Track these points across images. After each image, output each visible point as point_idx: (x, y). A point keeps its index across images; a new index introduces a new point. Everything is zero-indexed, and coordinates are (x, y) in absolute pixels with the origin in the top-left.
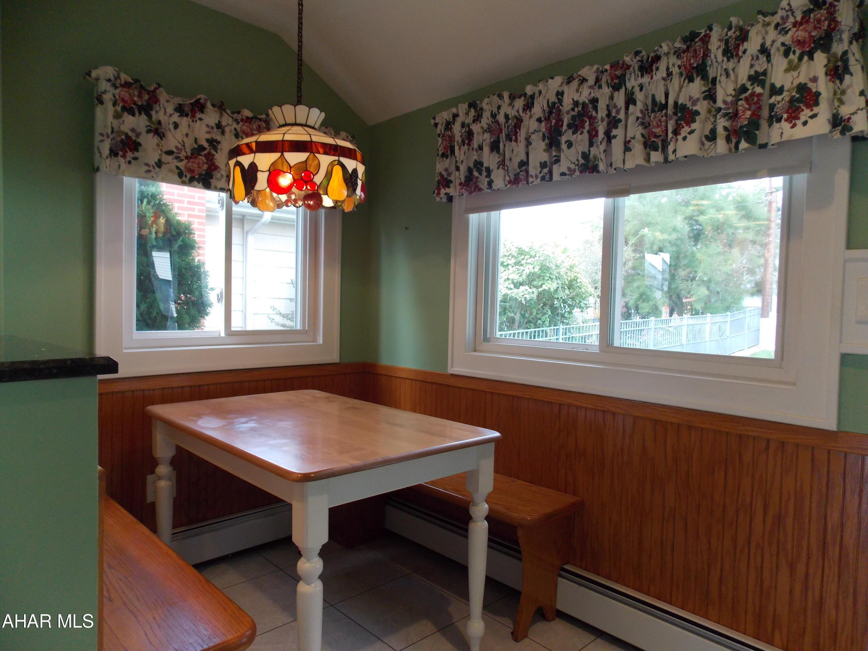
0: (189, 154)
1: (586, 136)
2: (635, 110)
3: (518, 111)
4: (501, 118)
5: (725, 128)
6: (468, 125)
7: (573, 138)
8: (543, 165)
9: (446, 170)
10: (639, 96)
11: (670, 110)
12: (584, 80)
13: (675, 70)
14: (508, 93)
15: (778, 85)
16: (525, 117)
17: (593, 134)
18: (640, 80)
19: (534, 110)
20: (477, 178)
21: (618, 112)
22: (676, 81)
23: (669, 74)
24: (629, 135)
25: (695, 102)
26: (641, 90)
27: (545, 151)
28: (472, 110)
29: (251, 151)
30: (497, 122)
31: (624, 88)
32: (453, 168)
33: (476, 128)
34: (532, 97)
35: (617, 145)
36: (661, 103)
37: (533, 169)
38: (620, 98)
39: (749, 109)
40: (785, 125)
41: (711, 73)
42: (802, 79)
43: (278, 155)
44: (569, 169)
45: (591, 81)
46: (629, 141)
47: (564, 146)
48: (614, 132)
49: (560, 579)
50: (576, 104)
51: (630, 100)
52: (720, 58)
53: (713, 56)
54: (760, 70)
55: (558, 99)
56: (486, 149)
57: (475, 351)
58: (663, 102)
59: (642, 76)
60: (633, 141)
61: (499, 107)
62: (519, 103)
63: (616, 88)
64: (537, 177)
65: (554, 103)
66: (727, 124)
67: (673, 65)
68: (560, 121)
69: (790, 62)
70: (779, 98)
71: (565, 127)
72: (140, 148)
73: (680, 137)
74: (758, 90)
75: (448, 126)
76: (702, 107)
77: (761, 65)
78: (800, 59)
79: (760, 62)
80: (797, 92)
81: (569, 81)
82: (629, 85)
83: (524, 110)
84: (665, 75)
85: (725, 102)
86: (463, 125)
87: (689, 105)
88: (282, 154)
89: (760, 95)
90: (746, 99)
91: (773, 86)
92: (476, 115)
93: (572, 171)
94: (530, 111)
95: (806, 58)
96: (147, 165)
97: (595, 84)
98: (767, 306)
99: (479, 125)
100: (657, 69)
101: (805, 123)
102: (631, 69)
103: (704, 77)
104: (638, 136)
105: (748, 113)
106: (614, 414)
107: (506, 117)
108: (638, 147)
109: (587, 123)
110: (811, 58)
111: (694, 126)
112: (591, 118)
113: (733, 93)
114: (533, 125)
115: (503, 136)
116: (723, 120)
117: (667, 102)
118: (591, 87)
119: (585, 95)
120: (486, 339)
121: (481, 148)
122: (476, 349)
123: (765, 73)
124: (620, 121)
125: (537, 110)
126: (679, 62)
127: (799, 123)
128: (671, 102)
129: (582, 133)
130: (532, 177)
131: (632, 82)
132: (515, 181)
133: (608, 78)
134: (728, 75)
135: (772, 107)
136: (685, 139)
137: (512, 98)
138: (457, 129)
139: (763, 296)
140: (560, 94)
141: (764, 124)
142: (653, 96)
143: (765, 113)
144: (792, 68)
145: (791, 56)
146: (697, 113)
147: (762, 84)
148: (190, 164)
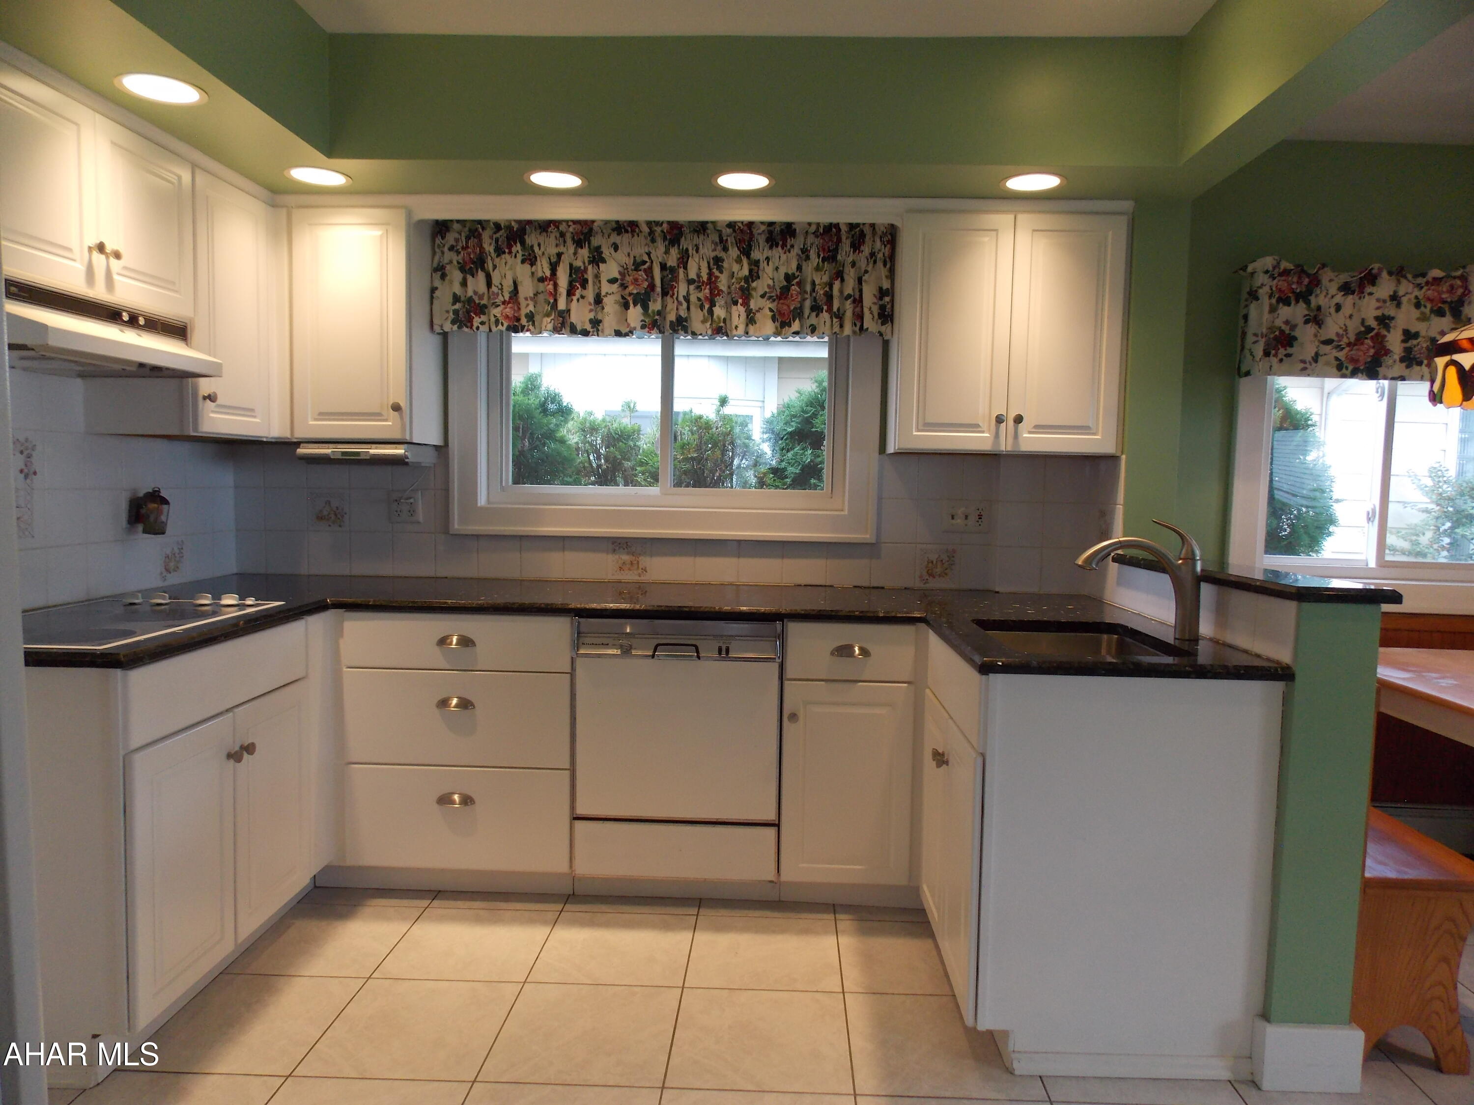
0: (1353, 340)
72: (1295, 344)
96: (1303, 360)
148: (1353, 352)
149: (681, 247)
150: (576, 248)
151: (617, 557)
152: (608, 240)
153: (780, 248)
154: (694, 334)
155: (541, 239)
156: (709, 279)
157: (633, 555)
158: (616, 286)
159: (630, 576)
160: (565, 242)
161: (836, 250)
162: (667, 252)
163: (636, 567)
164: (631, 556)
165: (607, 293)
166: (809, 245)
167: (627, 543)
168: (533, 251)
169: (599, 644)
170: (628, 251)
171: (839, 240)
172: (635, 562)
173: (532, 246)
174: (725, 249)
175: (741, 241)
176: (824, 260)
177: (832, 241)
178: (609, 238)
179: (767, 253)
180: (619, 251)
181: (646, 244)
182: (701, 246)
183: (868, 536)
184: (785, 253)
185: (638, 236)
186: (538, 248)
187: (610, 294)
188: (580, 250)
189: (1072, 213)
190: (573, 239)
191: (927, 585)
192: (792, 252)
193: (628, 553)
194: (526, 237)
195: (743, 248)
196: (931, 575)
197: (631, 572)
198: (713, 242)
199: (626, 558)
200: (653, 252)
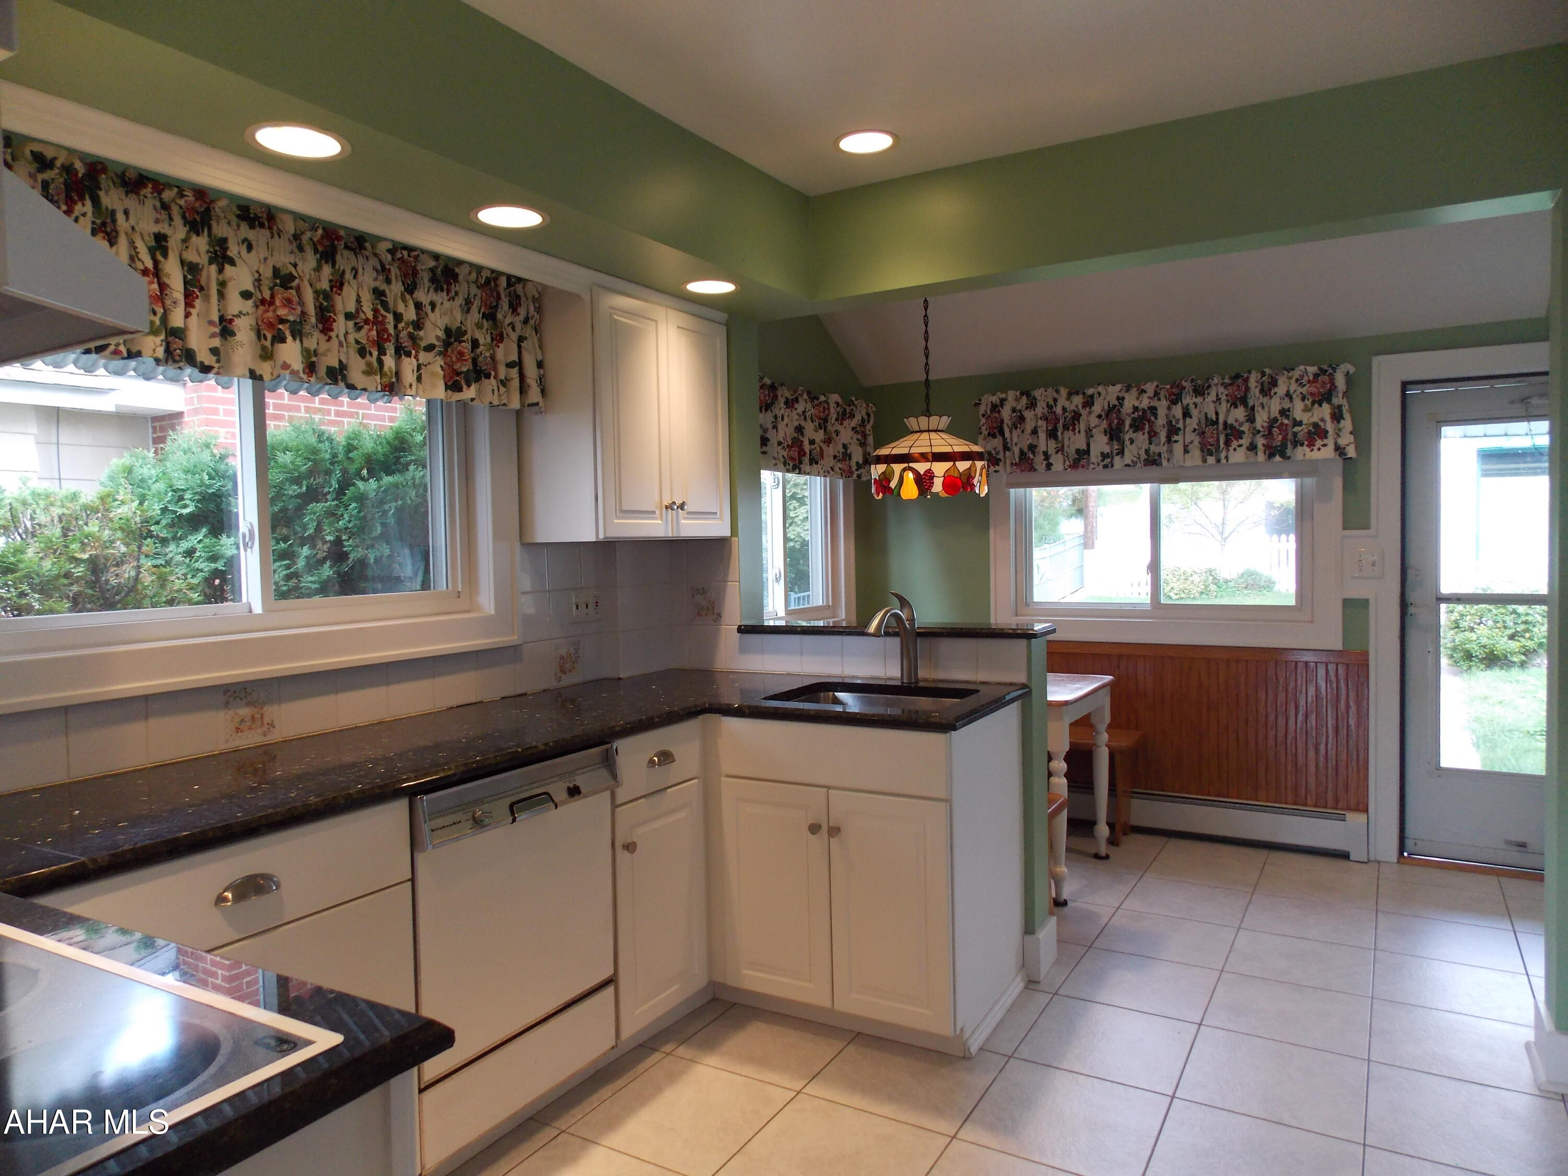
0: (790, 443)
1: (1146, 435)
2: (1192, 423)
3: (1077, 407)
4: (1059, 410)
5: (1264, 445)
6: (1020, 411)
7: (1134, 436)
8: (1104, 456)
9: (995, 449)
10: (1194, 412)
11: (1221, 427)
12: (1144, 391)
13: (1224, 398)
14: (1067, 391)
15: (1298, 419)
16: (1084, 412)
17: (1153, 435)
18: (1194, 400)
19: (1093, 408)
20: (1032, 459)
21: (1177, 422)
22: (1224, 404)
23: (1218, 399)
24: (1187, 441)
25: (1241, 424)
26: (1196, 407)
27: (1108, 444)
28: (1024, 398)
29: (928, 461)
30: (1054, 413)
31: (1180, 403)
32: (1000, 448)
33: (1028, 414)
34: (1092, 396)
35: (1178, 448)
36: (1212, 420)
37: (1095, 455)
38: (1177, 411)
39: (1281, 434)
40: (1307, 450)
41: (1251, 404)
42: (1315, 419)
43: (950, 464)
44: (1132, 461)
45: (1150, 393)
46: (1188, 446)
47: (1127, 443)
48: (1175, 438)
49: (1132, 800)
50: (1136, 409)
51: (1186, 414)
52: (1257, 394)
53: (1252, 392)
54: (1286, 407)
55: (1119, 403)
56: (1042, 436)
57: (1017, 615)
58: (1215, 420)
59: (1196, 397)
60: (1190, 446)
61: (1055, 400)
62: (1078, 400)
63: (1174, 402)
64: (1098, 465)
65: (1115, 406)
66: (1264, 442)
67: (1222, 394)
68: (1121, 422)
69: (1306, 406)
70: (1300, 428)
71: (1127, 427)
72: (768, 443)
73: (1231, 449)
74: (1286, 421)
75: (995, 408)
76: (1245, 428)
77: (1287, 405)
78: (1313, 404)
79: (1286, 401)
80: (1313, 428)
81: (1128, 389)
82: (1185, 402)
83: (1084, 407)
84: (1215, 399)
85: (1263, 427)
86: (1014, 410)
87: (1236, 424)
88: (954, 464)
89: (1287, 425)
90: (1278, 427)
91: (1295, 419)
92: (1029, 402)
93: (1134, 463)
94: (1091, 408)
95: (1316, 405)
96: (774, 458)
97: (1154, 396)
98: (1092, 532)
99: (1032, 412)
100: (1208, 394)
101: (1319, 449)
102: (1186, 390)
103: (1245, 405)
104: (1196, 443)
105: (1280, 437)
106: (1171, 658)
107: (1064, 410)
108: (1196, 453)
109: (1147, 426)
110: (1321, 406)
111: (1241, 442)
112: (1149, 421)
113: (1267, 420)
114: (1094, 421)
115: (1060, 426)
116: (1261, 439)
117: (1217, 419)
118: (1149, 398)
119: (1145, 403)
120: (1027, 605)
121: (1035, 432)
122: (1019, 613)
123: (1289, 410)
124: (1180, 429)
125: (1097, 408)
126: (1226, 393)
127: (1315, 448)
128: (1221, 420)
129: (1144, 434)
130: (1094, 464)
131: (1188, 400)
132: (1075, 465)
133: (1166, 393)
134: (1263, 407)
135: (1295, 434)
136: (1235, 450)
137: (1070, 395)
138: (1006, 413)
139: (1086, 518)
140: (1120, 399)
141: (1290, 446)
142: (1206, 414)
143: (1290, 436)
144: (1306, 410)
145: (1306, 401)
146: (1243, 432)
147: (1287, 417)
148: (791, 452)
149: (337, 267)
150: (188, 232)
151: (231, 713)
152: (238, 232)
153: (445, 293)
154: (351, 387)
155: (131, 202)
156: (375, 317)
157: (255, 707)
158: (250, 303)
159: (251, 739)
160: (171, 219)
161: (496, 307)
162: (318, 269)
163: (259, 723)
164: (253, 708)
165: (240, 312)
166: (472, 296)
167: (245, 689)
168: (114, 221)
169: (451, 825)
170: (266, 256)
171: (499, 298)
172: (258, 716)
173: (113, 213)
174: (388, 281)
175: (405, 276)
176: (484, 316)
177: (493, 297)
178: (238, 229)
179: (432, 296)
180: (254, 252)
181: (292, 252)
182: (360, 271)
183: (516, 637)
184: (449, 300)
185: (280, 237)
186: (124, 217)
187: (244, 315)
188: (194, 238)
189: (688, 313)
190: (184, 217)
191: (561, 683)
192: (456, 300)
193: (248, 704)
194: (102, 194)
195: (408, 284)
196: (563, 671)
197: (253, 732)
198: (375, 269)
199: (245, 712)
200: (300, 264)
